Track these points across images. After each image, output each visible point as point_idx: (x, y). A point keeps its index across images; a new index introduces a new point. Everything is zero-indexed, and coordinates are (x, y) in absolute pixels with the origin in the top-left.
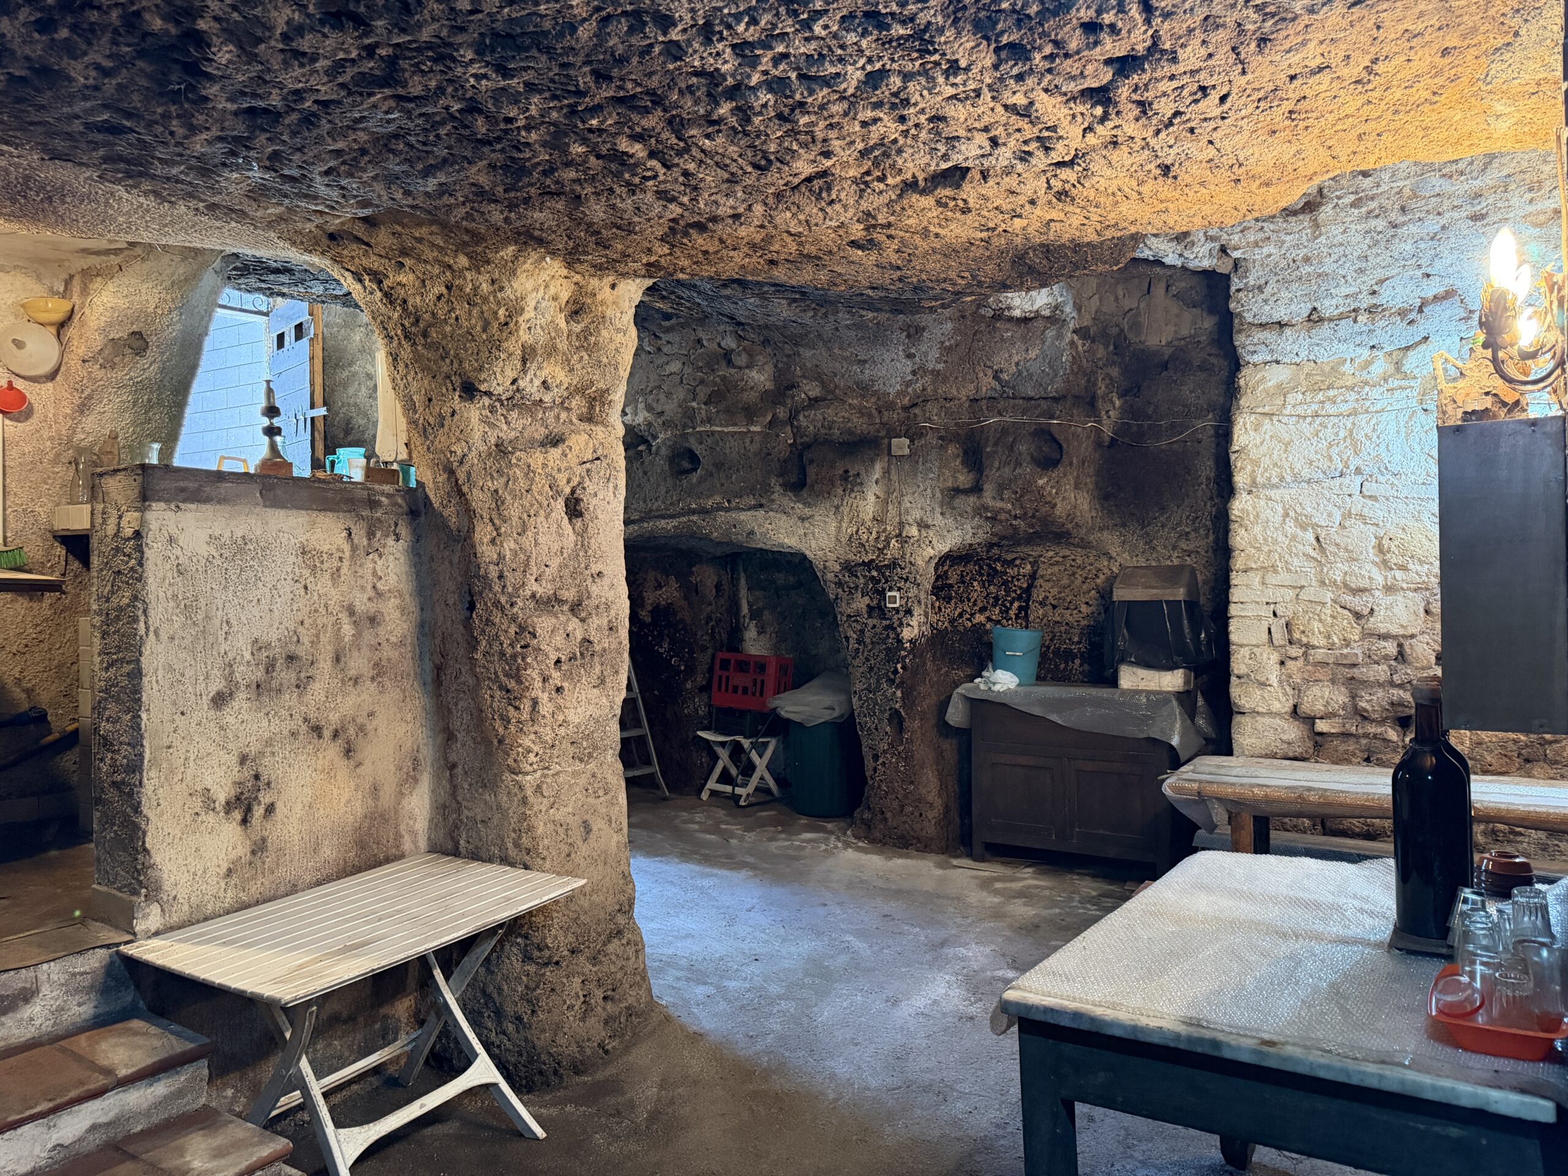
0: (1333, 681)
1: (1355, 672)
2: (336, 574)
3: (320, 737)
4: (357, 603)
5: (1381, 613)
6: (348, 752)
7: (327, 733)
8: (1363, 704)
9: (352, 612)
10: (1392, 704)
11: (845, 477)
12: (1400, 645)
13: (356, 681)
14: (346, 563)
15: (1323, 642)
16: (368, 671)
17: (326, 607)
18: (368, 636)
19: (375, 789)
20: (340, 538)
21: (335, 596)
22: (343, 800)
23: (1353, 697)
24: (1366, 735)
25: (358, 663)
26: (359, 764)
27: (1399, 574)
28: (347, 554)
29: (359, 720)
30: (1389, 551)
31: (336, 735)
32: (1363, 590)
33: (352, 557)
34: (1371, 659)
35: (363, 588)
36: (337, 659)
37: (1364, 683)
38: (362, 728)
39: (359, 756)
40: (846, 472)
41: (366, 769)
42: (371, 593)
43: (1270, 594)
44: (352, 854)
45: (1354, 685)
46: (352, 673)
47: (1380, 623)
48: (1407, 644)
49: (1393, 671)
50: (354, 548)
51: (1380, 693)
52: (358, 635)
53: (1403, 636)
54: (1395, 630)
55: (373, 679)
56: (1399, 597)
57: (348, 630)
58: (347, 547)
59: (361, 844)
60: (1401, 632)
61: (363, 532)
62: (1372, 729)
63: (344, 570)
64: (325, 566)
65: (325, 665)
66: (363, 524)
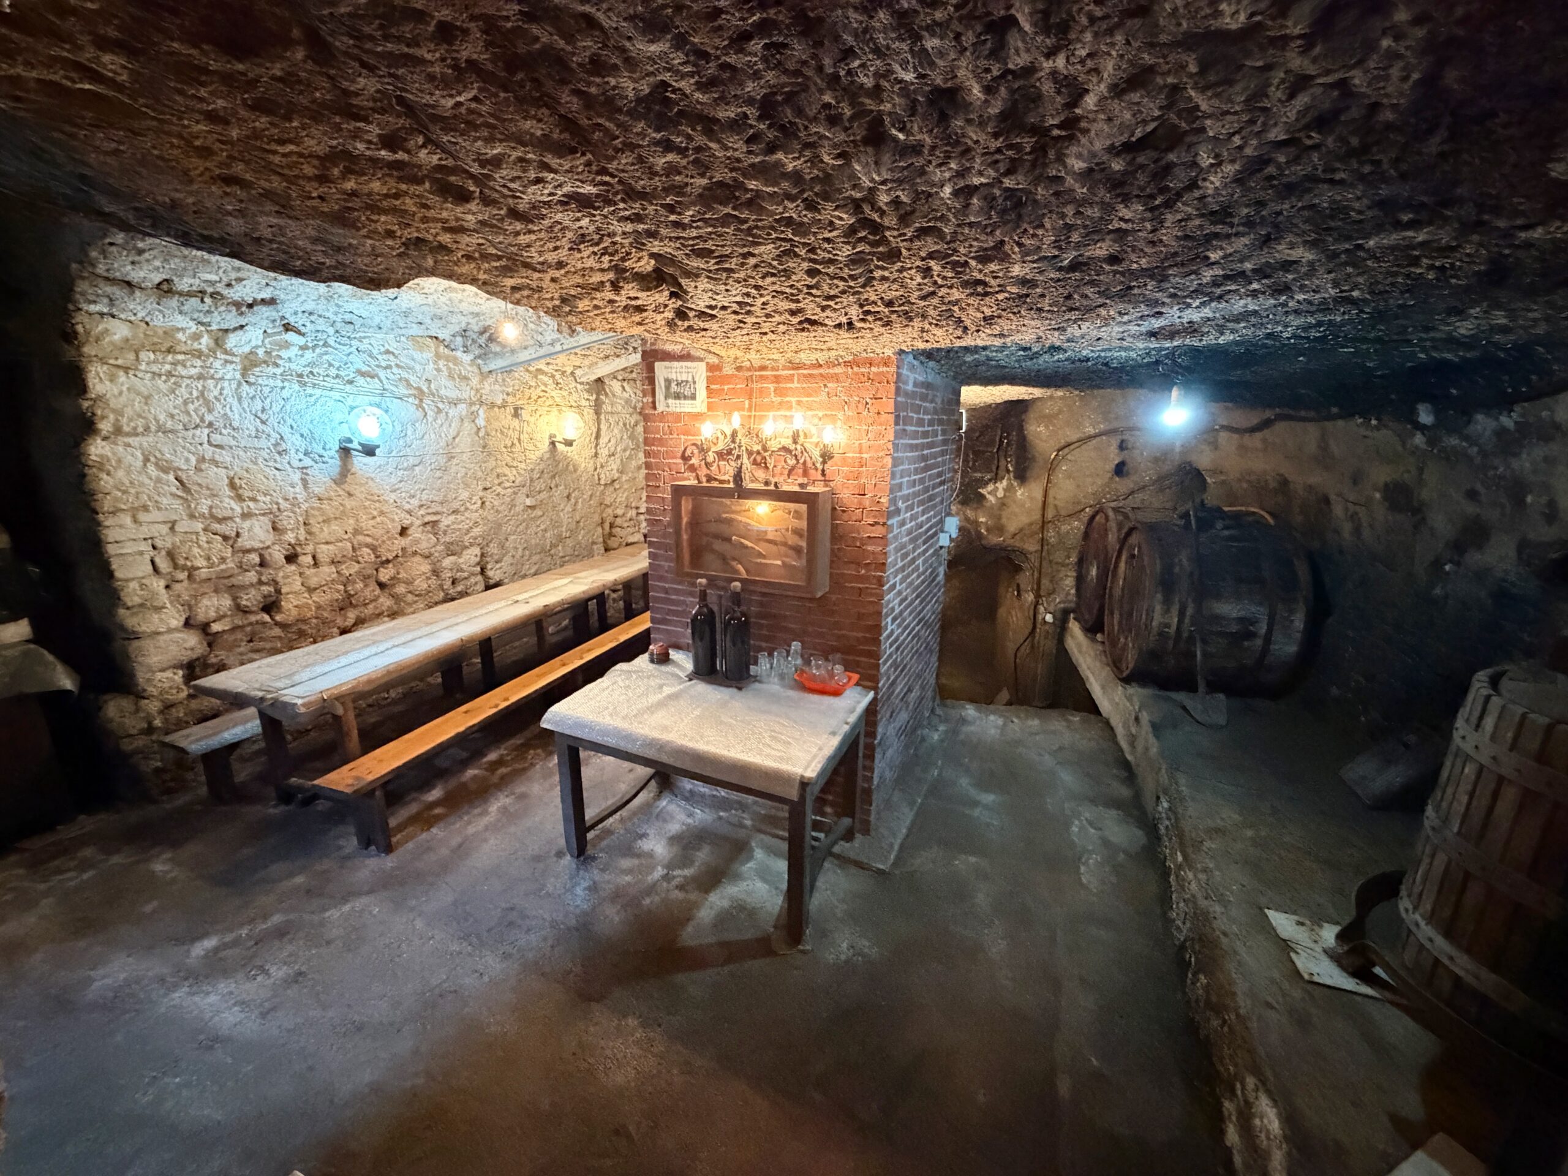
0: (216, 591)
1: (234, 581)
5: (245, 535)
8: (244, 603)
10: (265, 597)
12: (261, 556)
15: (205, 563)
23: (235, 599)
24: (251, 624)
27: (251, 504)
30: (241, 487)
32: (225, 519)
34: (243, 568)
37: (242, 587)
43: (145, 532)
45: (234, 590)
47: (244, 542)
48: (266, 554)
49: (260, 574)
51: (253, 591)
53: (262, 549)
54: (257, 545)
56: (254, 521)
60: (261, 545)
62: (253, 618)
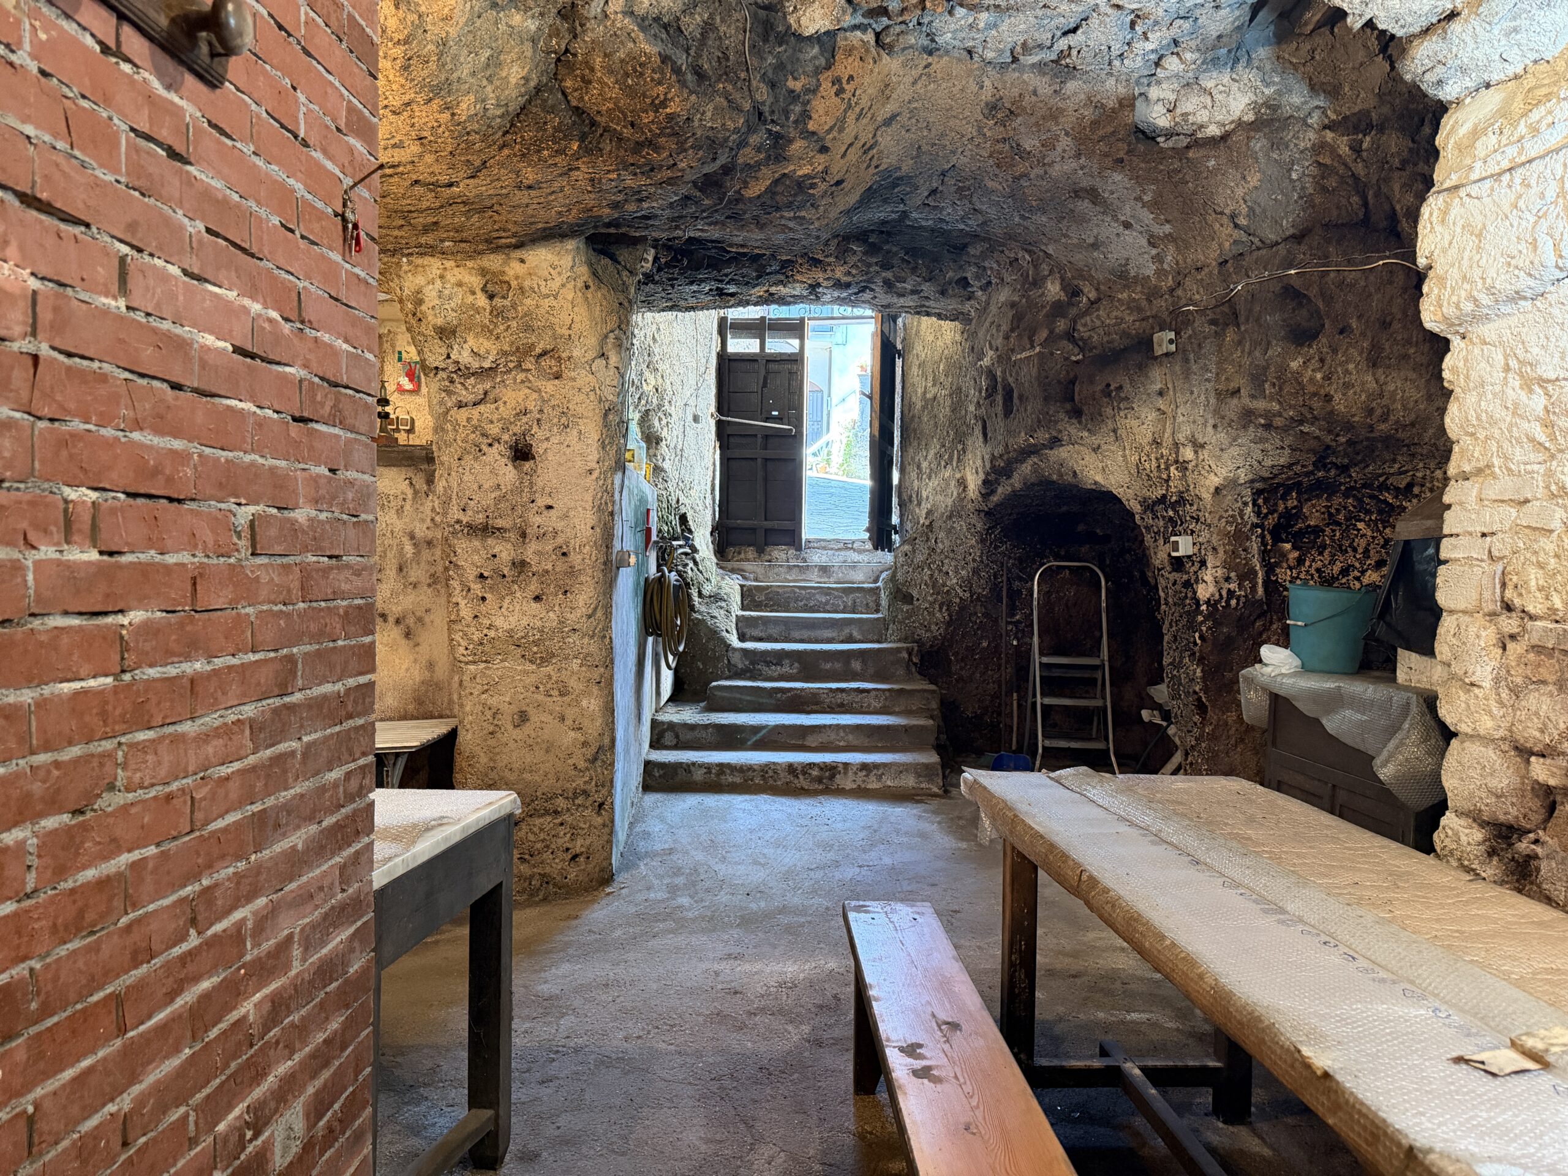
2: (400, 511)
3: (385, 621)
4: (417, 531)
6: (408, 635)
7: (391, 619)
9: (412, 537)
11: (1107, 392)
13: (415, 586)
14: (409, 502)
15: (1542, 607)
16: (425, 579)
17: (392, 532)
18: (426, 554)
19: (431, 666)
20: (404, 486)
21: (399, 525)
22: (404, 667)
25: (416, 573)
26: (417, 645)
28: (410, 496)
29: (418, 614)
31: (398, 622)
33: (414, 499)
35: (423, 520)
36: (401, 569)
38: (420, 620)
39: (420, 640)
40: (1108, 385)
41: (424, 649)
42: (428, 522)
43: (1486, 518)
44: (411, 707)
46: (412, 579)
50: (416, 493)
52: (418, 554)
55: (429, 585)
57: (409, 549)
58: (409, 492)
59: (419, 701)
61: (423, 481)
63: (407, 507)
64: (392, 504)
65: (391, 572)
66: (421, 475)
